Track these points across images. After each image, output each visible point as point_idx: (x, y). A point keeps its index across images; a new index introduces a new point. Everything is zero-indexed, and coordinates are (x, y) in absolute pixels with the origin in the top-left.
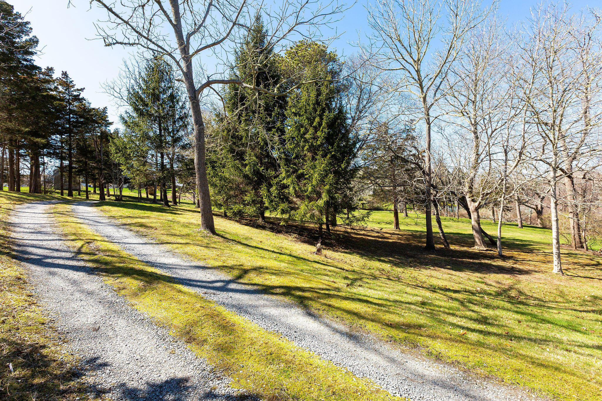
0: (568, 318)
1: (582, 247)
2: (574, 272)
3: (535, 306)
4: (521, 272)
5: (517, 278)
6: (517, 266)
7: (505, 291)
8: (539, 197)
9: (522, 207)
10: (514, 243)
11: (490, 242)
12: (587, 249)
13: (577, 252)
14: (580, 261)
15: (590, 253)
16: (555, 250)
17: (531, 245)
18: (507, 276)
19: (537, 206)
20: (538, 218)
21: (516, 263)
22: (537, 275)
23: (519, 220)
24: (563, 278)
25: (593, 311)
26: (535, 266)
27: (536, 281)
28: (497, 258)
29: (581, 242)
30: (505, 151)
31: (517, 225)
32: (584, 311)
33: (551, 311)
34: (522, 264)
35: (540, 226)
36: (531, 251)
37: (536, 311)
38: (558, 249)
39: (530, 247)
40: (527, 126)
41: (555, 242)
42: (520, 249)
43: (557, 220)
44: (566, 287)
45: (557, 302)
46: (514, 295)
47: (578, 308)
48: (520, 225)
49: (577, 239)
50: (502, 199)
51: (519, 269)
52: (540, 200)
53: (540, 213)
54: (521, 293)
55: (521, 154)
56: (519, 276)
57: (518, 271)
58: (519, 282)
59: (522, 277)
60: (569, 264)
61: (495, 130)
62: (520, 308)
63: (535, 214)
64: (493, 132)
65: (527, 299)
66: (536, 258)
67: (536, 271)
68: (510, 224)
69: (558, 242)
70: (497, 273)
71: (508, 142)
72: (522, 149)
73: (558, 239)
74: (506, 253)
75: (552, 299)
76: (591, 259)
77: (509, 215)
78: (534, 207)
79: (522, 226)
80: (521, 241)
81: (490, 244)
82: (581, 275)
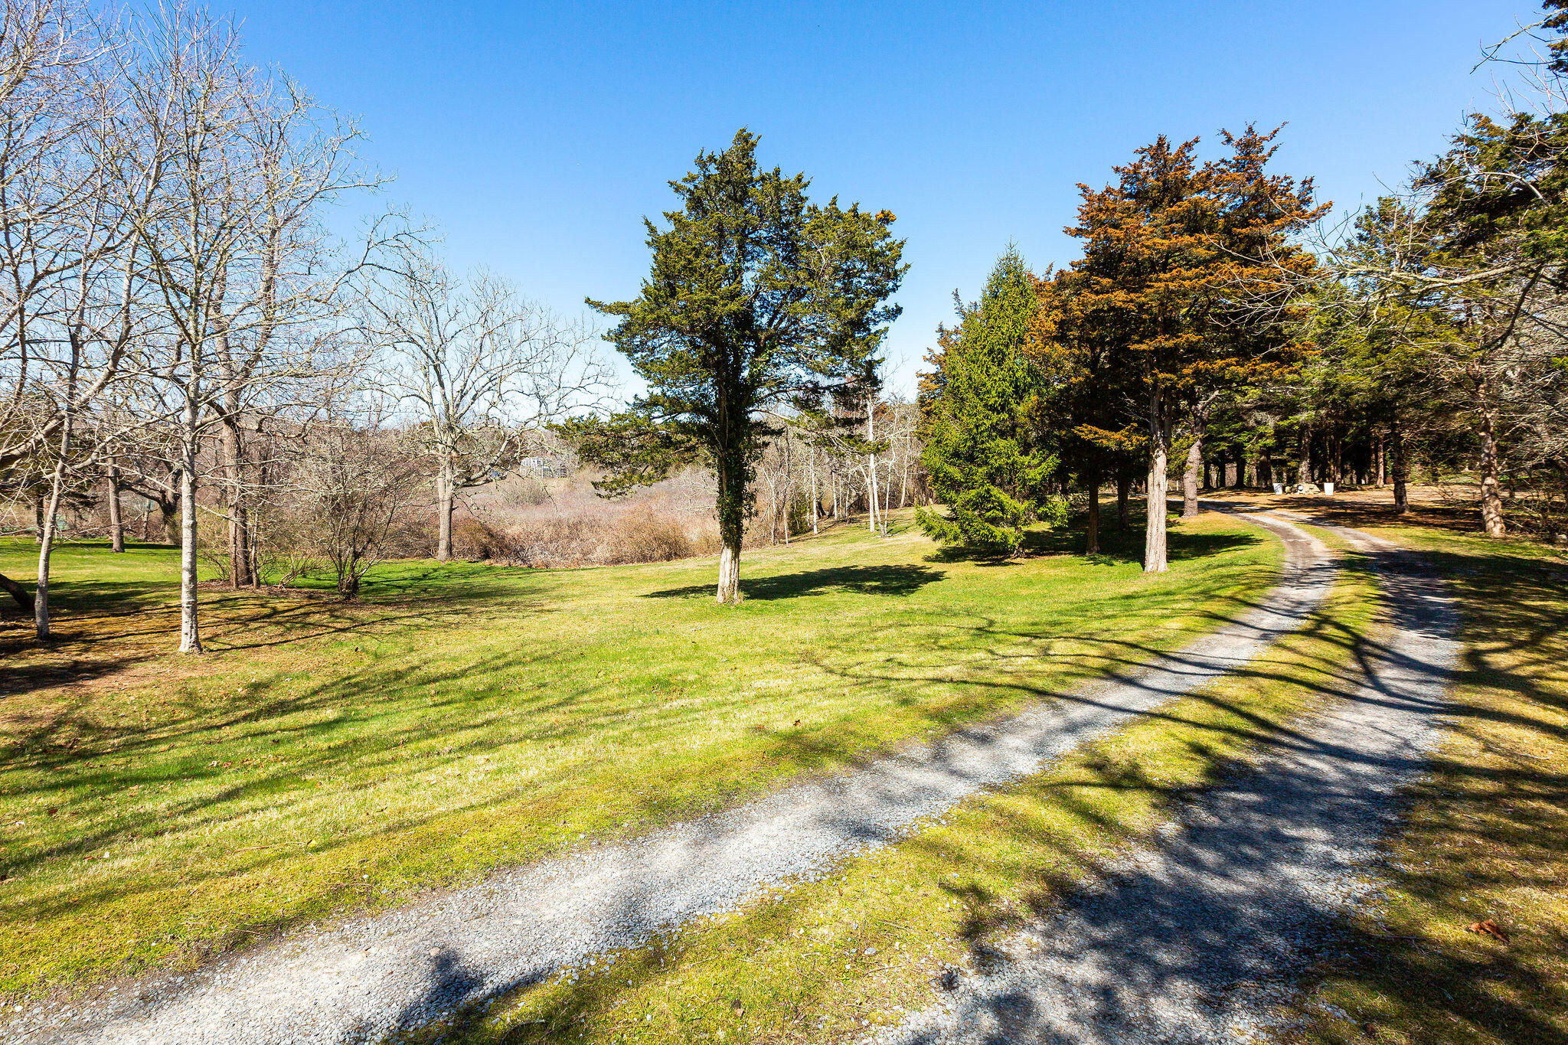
0: (187, 752)
1: (250, 581)
2: (227, 640)
3: (116, 750)
4: (98, 670)
5: (83, 691)
6: (91, 657)
7: (38, 737)
8: (170, 469)
9: (126, 498)
10: (91, 595)
11: (15, 604)
12: (259, 584)
13: (238, 594)
14: (241, 612)
15: (263, 591)
16: (185, 598)
17: (140, 593)
18: (50, 693)
19: (163, 492)
20: (166, 522)
21: (86, 650)
22: (139, 669)
23: (115, 532)
24: (201, 659)
25: (245, 718)
26: (139, 645)
27: (134, 685)
28: (33, 646)
29: (248, 571)
30: (73, 339)
31: (111, 546)
32: (227, 724)
33: (153, 749)
34: (106, 648)
35: (168, 542)
36: (136, 609)
37: (113, 765)
38: (193, 592)
39: (134, 599)
40: (137, 283)
41: (186, 577)
42: (107, 608)
43: (194, 526)
44: (202, 679)
45: (174, 722)
46: (62, 742)
47: (217, 721)
48: (116, 545)
49: (241, 565)
50: (57, 474)
51: (95, 663)
52: (170, 477)
53: (170, 509)
54: (85, 727)
55: (118, 354)
56: (91, 682)
57: (88, 671)
58: (87, 699)
59: (97, 686)
60: (216, 624)
61: (48, 272)
62: (68, 772)
63: (158, 513)
64: (38, 278)
65: (100, 739)
66: (145, 625)
67: (139, 660)
68: (90, 544)
69: (193, 578)
70: (24, 691)
71: (82, 315)
72: (121, 341)
73: (193, 571)
74: (61, 626)
75: (164, 718)
76: (262, 606)
77: (91, 518)
78: (157, 494)
79: (123, 547)
80: (114, 585)
81: (14, 609)
82: (238, 643)
